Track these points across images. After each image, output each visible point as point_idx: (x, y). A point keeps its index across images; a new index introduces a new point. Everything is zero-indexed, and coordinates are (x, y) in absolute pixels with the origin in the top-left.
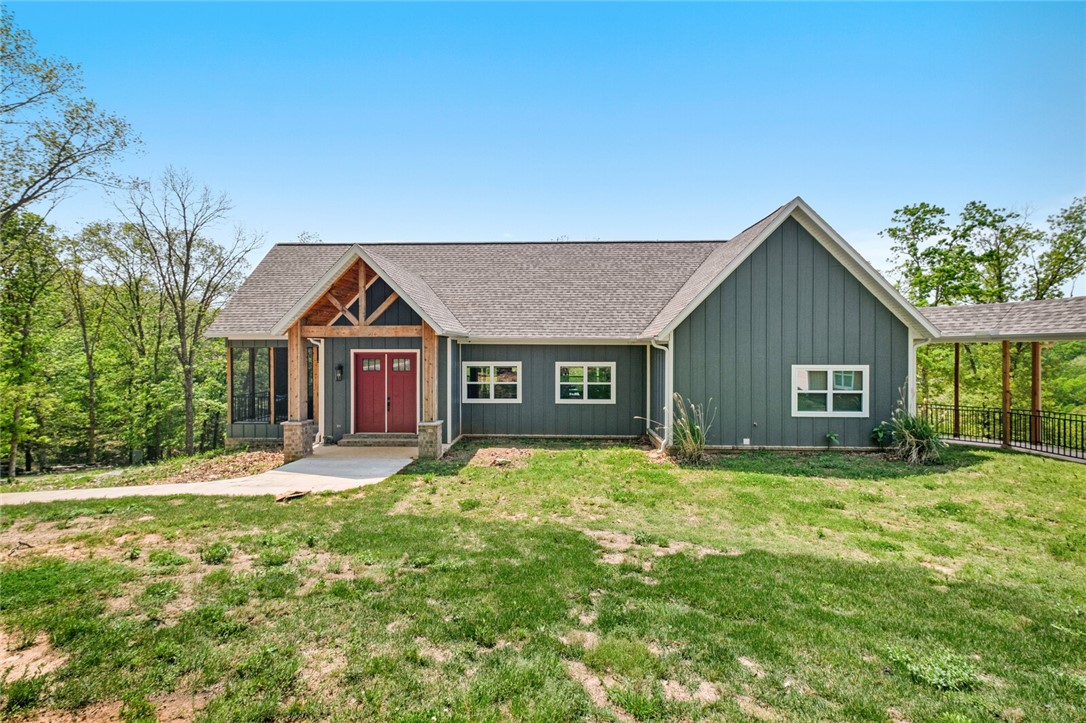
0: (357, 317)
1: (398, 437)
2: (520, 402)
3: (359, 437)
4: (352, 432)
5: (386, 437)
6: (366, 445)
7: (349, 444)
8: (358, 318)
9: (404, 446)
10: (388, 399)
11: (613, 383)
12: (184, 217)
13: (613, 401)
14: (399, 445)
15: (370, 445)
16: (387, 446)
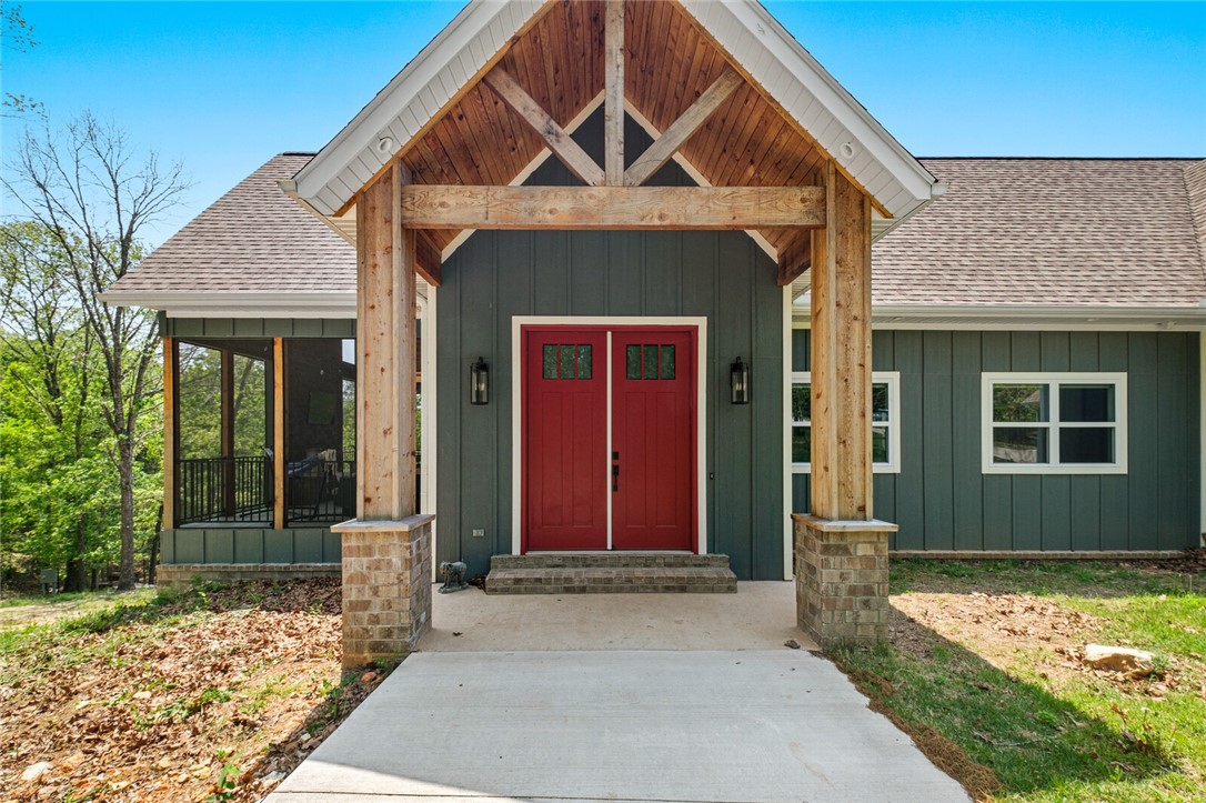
0: (599, 159)
1: (648, 562)
2: (898, 470)
3: (539, 563)
4: (516, 550)
5: (615, 562)
6: (568, 590)
7: (517, 587)
8: (601, 162)
9: (683, 590)
10: (615, 456)
11: (1120, 425)
12: (116, 199)
13: (1120, 465)
14: (668, 589)
15: (583, 590)
16: (633, 590)
